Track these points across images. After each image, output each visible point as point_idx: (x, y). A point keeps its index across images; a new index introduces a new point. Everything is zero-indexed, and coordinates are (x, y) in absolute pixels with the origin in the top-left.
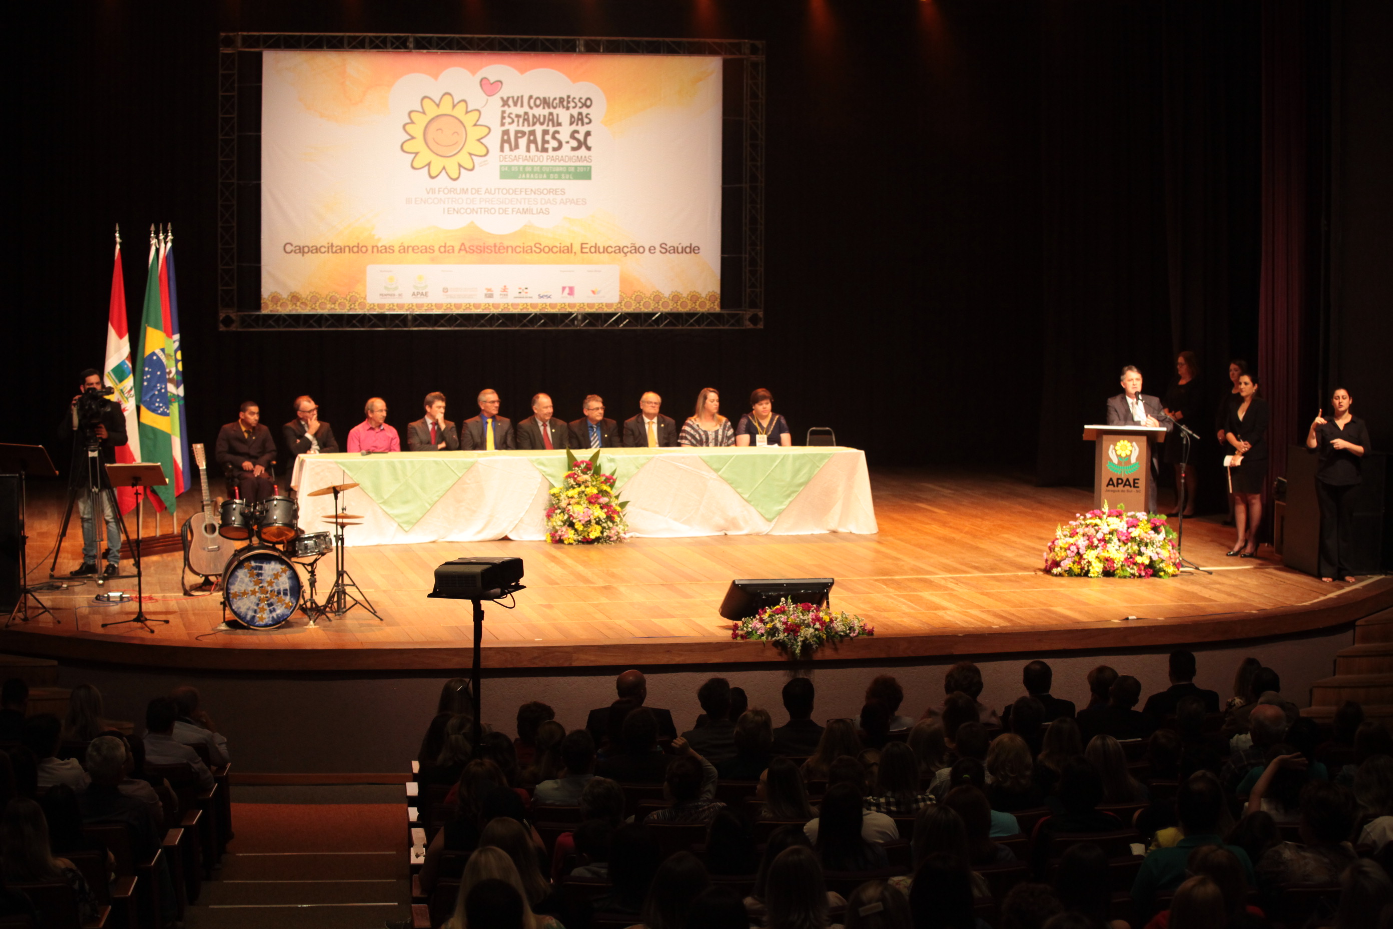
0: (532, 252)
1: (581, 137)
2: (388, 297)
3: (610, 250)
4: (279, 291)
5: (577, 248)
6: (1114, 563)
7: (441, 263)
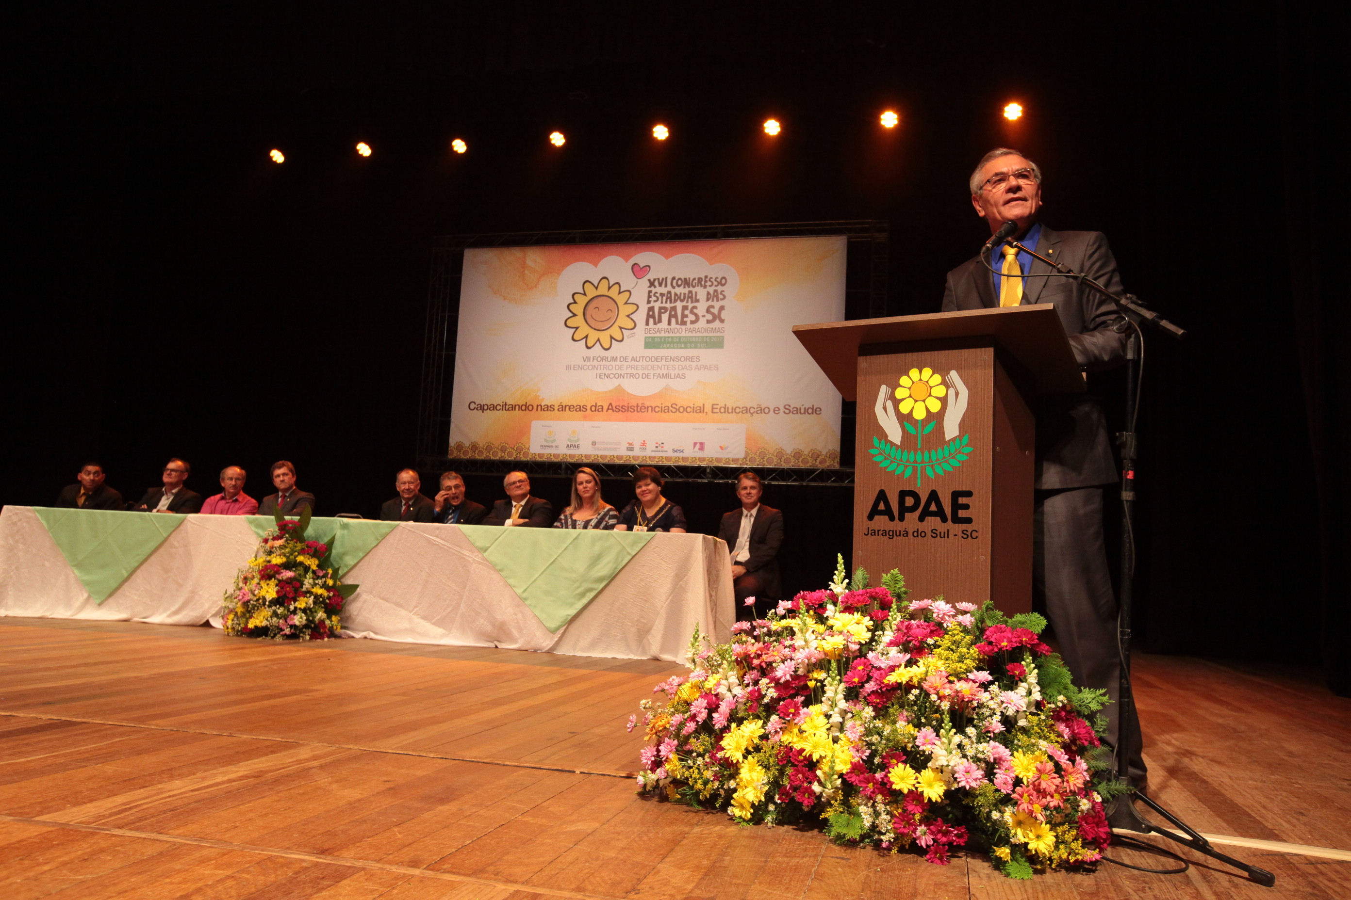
0: (668, 412)
1: (715, 311)
2: (547, 448)
3: (738, 410)
5: (708, 408)
6: (816, 776)
7: (590, 420)
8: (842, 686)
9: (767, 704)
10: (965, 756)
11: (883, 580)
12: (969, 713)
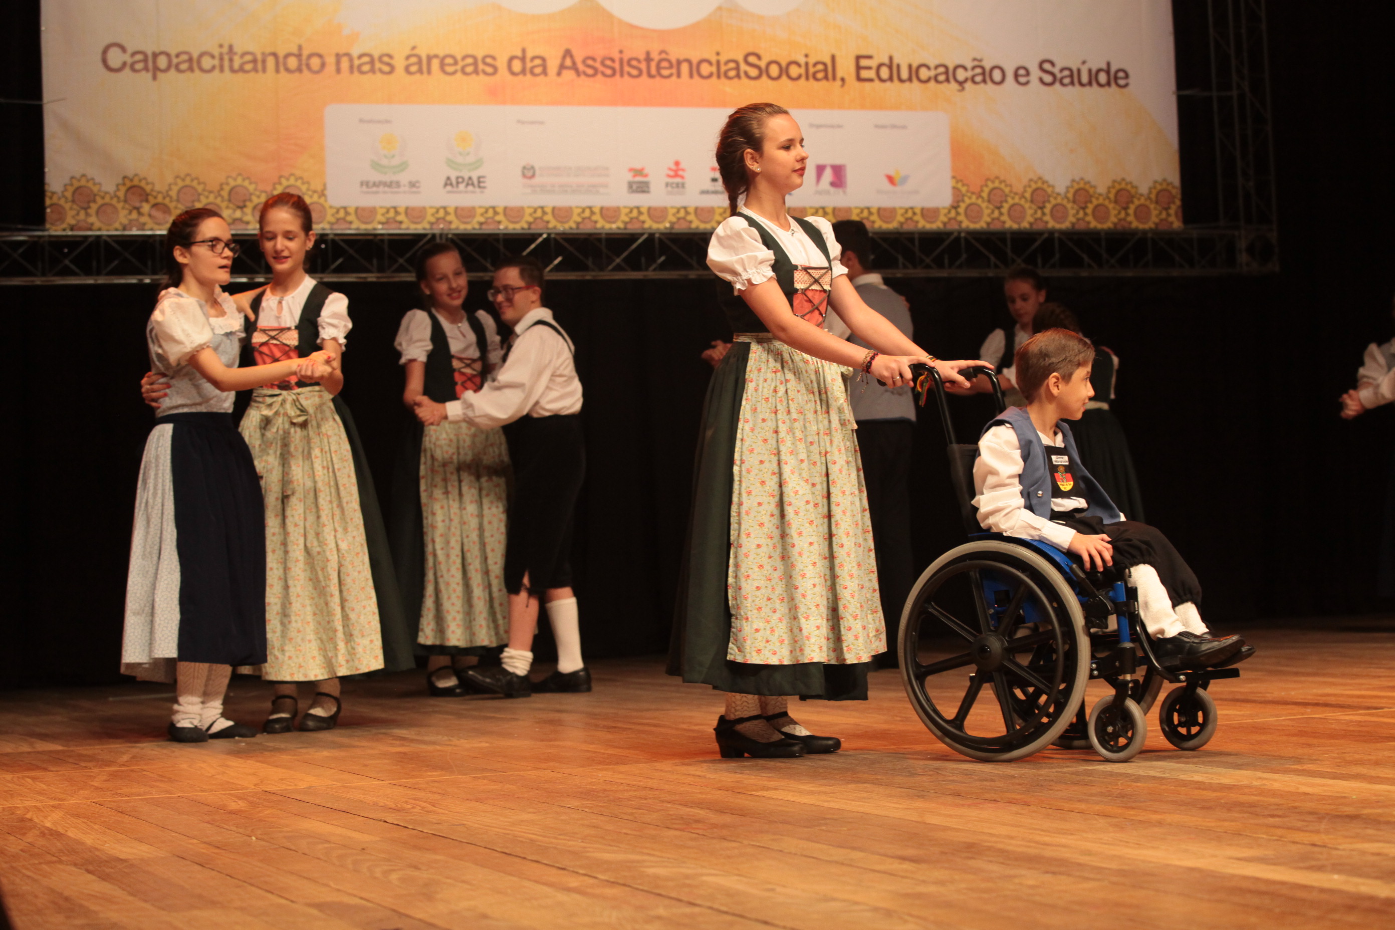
0: (738, 76)
2: (381, 189)
3: (924, 73)
4: (91, 172)
5: (846, 68)
7: (515, 101)
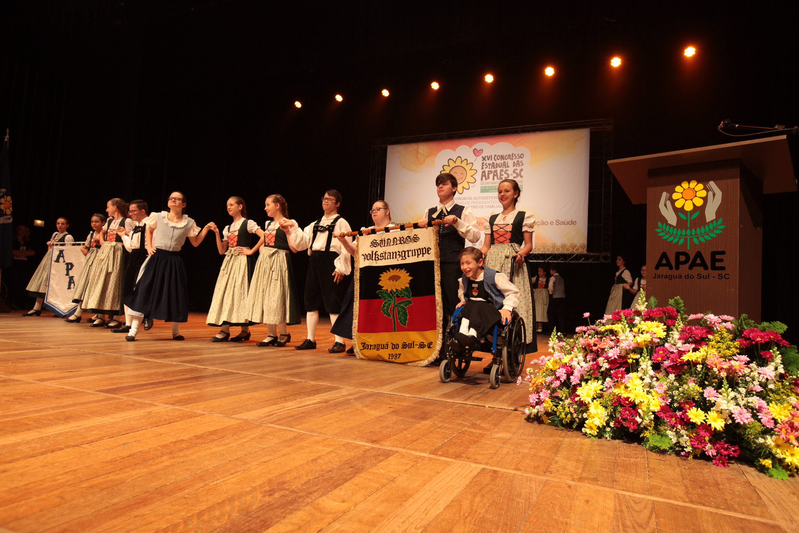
1: (518, 172)
6: (638, 412)
8: (650, 363)
9: (602, 371)
10: (738, 404)
11: (670, 303)
12: (737, 379)
